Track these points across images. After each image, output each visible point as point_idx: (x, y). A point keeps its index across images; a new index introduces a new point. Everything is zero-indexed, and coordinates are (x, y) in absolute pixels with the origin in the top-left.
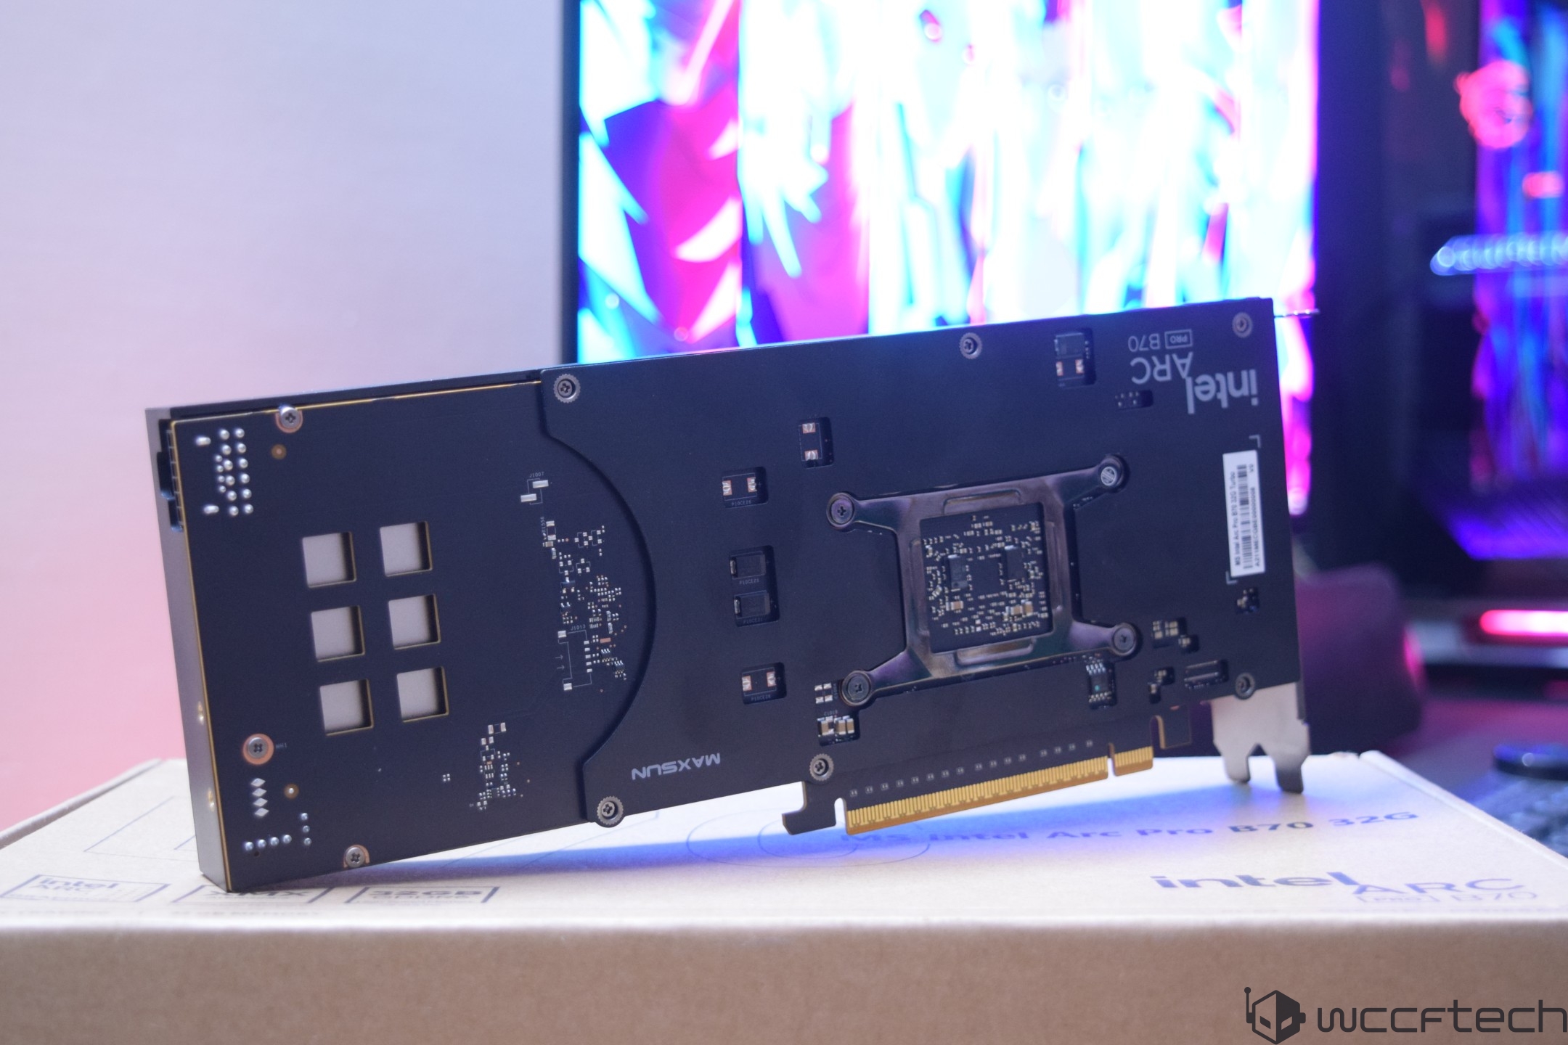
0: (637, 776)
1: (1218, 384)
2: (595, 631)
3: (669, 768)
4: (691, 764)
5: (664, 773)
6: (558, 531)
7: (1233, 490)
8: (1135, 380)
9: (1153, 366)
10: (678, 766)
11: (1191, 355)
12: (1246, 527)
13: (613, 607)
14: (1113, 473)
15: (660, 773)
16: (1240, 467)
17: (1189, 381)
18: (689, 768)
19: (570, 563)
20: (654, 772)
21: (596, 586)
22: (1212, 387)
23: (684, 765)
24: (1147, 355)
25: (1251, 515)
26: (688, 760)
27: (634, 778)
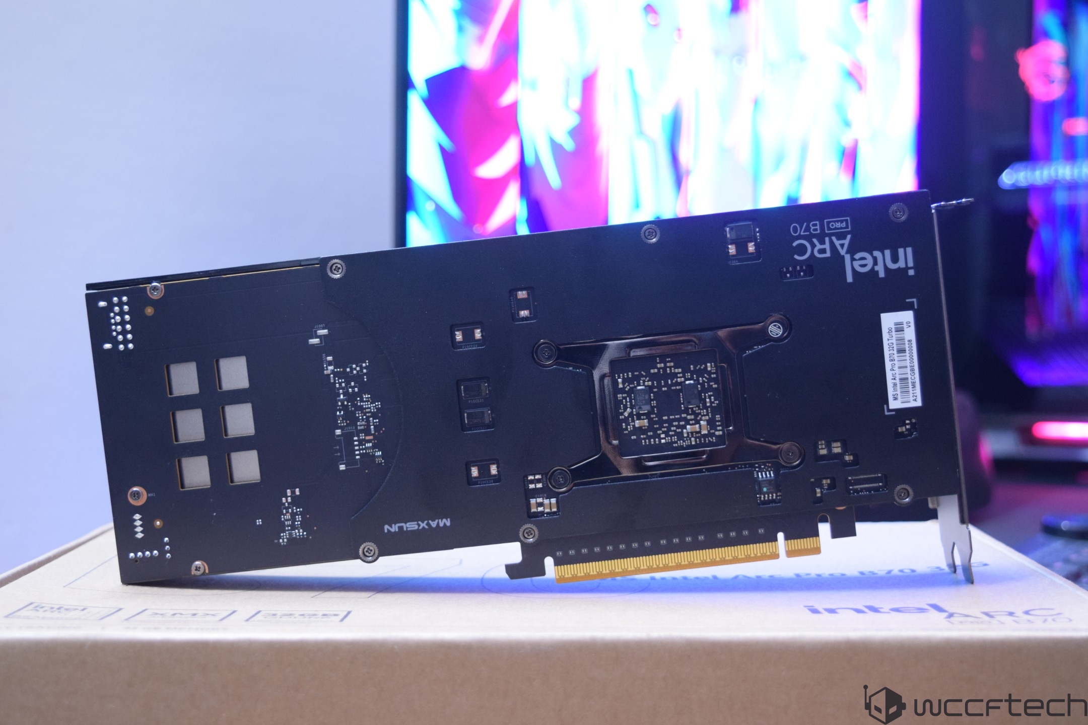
0: (388, 530)
1: (875, 260)
2: (362, 431)
3: (412, 526)
4: (428, 524)
5: (408, 529)
6: (336, 363)
7: (890, 341)
8: (796, 257)
9: (813, 246)
10: (419, 525)
11: (849, 237)
12: (903, 371)
13: (374, 416)
14: (779, 327)
15: (405, 529)
16: (896, 324)
17: (847, 258)
18: (426, 527)
19: (343, 385)
20: (401, 528)
21: (362, 401)
22: (870, 261)
23: (423, 525)
24: (809, 238)
25: (908, 361)
26: (426, 522)
27: (386, 531)
